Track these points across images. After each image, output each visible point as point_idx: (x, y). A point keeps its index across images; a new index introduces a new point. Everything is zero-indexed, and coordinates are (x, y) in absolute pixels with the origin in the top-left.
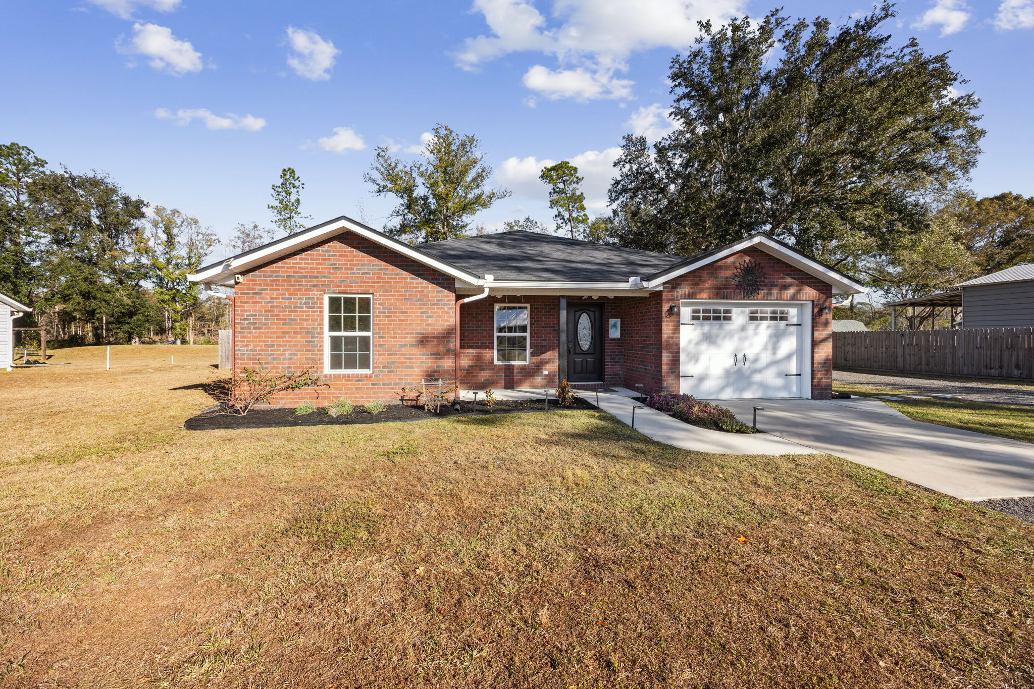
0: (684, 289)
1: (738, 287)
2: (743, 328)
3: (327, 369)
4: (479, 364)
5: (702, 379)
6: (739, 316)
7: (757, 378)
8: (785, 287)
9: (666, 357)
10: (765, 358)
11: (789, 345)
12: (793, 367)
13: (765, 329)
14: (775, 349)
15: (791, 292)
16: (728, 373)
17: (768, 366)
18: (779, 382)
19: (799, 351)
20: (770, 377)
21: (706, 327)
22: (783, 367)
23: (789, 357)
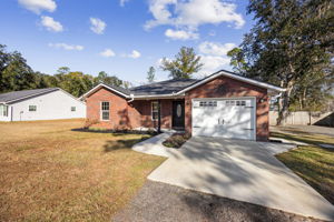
0: (194, 95)
1: (217, 92)
2: (223, 109)
3: (101, 119)
4: (148, 120)
5: (205, 128)
6: (220, 104)
7: (231, 130)
8: (240, 91)
9: (186, 120)
10: (234, 121)
11: (246, 116)
12: (249, 126)
13: (234, 110)
14: (239, 118)
15: (243, 93)
16: (216, 127)
17: (236, 125)
18: (242, 132)
19: (252, 119)
20: (237, 130)
21: (206, 109)
22: (244, 126)
23: (247, 122)
